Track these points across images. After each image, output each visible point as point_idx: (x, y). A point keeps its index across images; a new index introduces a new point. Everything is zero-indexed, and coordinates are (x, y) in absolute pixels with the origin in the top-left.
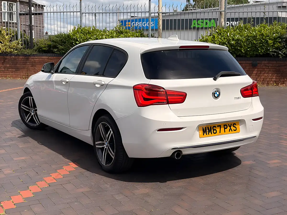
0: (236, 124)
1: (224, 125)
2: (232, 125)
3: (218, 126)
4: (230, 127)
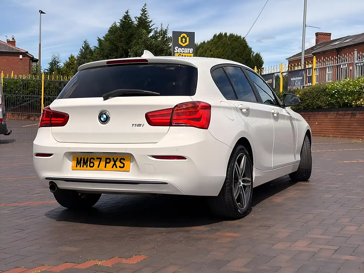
2: (119, 160)
3: (97, 158)
4: (115, 162)
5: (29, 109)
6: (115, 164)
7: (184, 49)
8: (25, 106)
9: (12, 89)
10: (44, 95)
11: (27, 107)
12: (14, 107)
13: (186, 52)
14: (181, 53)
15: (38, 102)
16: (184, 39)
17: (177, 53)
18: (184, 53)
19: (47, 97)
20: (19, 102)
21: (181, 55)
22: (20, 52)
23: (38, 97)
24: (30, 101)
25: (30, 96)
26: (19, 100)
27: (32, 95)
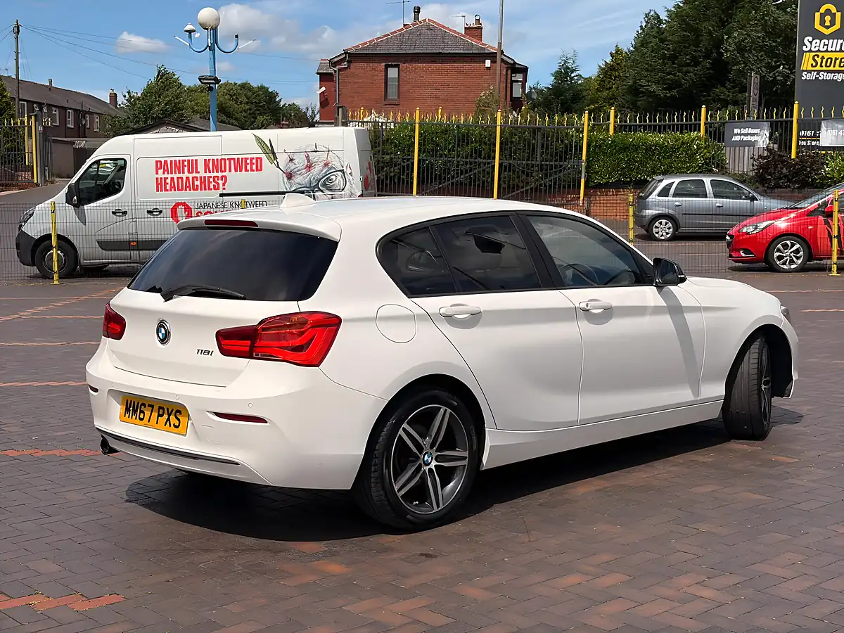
0: (181, 414)
1: (160, 408)
2: (174, 412)
3: (149, 406)
4: (169, 415)
5: (470, 189)
6: (168, 419)
7: (826, 42)
8: (461, 184)
9: (437, 145)
10: (500, 159)
11: (466, 184)
12: (440, 183)
13: (833, 49)
14: (819, 51)
15: (488, 173)
16: (828, 18)
17: (810, 51)
18: (827, 51)
19: (506, 163)
20: (449, 173)
21: (820, 57)
22: (486, 52)
23: (489, 163)
24: (471, 171)
25: (471, 160)
26: (449, 169)
27: (476, 158)
